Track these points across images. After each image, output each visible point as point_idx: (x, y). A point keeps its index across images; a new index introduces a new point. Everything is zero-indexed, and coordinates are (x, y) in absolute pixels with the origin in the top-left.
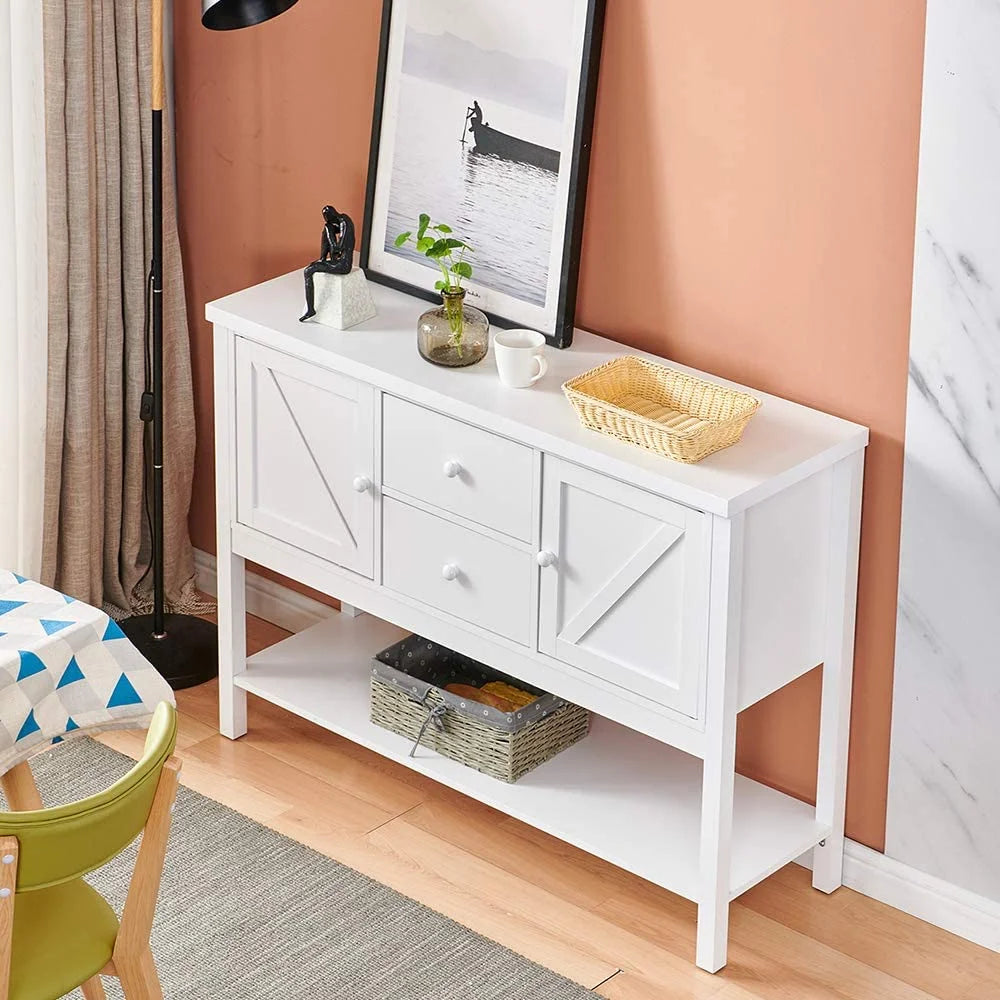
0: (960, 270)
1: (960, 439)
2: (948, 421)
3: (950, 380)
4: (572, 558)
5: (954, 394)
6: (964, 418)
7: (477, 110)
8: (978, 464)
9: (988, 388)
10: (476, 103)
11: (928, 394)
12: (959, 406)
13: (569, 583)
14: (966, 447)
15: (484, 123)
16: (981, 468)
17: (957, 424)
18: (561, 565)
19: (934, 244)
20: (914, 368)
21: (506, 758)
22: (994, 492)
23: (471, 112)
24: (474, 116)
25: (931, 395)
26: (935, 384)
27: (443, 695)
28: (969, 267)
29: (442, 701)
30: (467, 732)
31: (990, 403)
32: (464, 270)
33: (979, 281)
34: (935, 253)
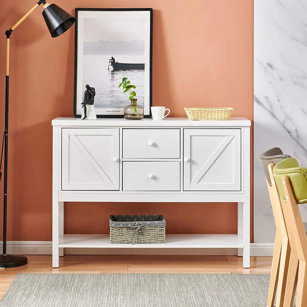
0: (268, 68)
2: (267, 109)
3: (266, 98)
4: (194, 159)
5: (268, 101)
6: (271, 107)
7: (113, 59)
8: (276, 117)
9: (278, 96)
10: (112, 57)
11: (260, 104)
12: (269, 104)
13: (193, 167)
14: (272, 114)
15: (116, 62)
16: (277, 119)
17: (269, 109)
18: (191, 161)
19: (260, 63)
20: (255, 97)
21: (163, 235)
22: (281, 124)
23: (110, 60)
24: (112, 61)
25: (261, 103)
26: (262, 100)
27: (141, 222)
28: (270, 66)
29: (140, 224)
30: (149, 232)
31: (279, 101)
32: (134, 94)
33: (273, 69)
34: (260, 65)
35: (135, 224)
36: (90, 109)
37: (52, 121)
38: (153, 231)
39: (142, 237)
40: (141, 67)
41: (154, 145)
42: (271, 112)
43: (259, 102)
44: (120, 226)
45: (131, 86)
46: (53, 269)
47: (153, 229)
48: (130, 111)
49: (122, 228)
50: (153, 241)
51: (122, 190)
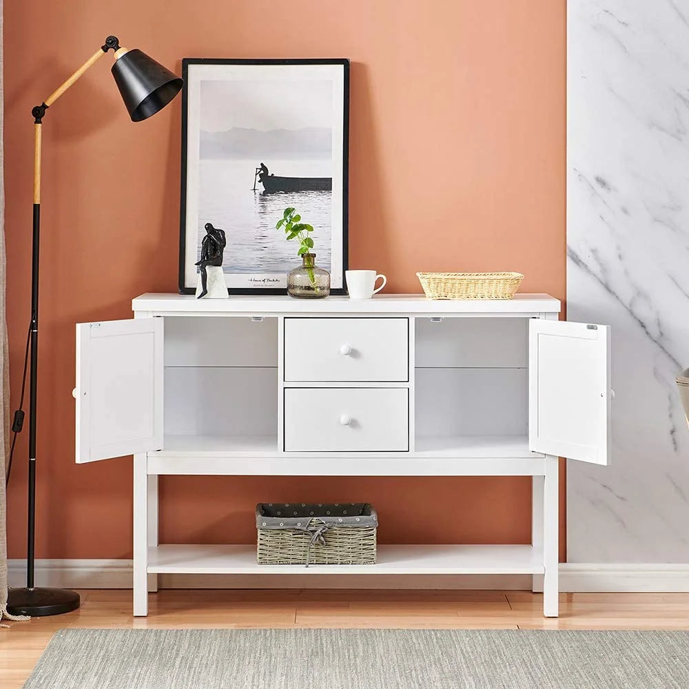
0: (597, 187)
1: (603, 284)
2: (595, 275)
3: (594, 251)
5: (597, 258)
6: (604, 270)
7: (264, 168)
8: (615, 294)
9: (618, 248)
10: (262, 164)
11: (580, 263)
12: (601, 265)
14: (607, 287)
15: (270, 174)
16: (617, 297)
17: (600, 276)
19: (579, 175)
20: (571, 251)
21: (372, 547)
22: (626, 307)
23: (259, 170)
24: (262, 172)
25: (583, 264)
26: (585, 256)
27: (323, 519)
28: (602, 183)
29: (323, 523)
30: (340, 540)
31: (620, 257)
32: (309, 242)
33: (609, 189)
34: (580, 180)
35: (311, 522)
36: (215, 276)
37: (133, 301)
38: (350, 537)
39: (325, 552)
40: (323, 185)
41: (353, 353)
42: (604, 282)
43: (577, 261)
44: (278, 528)
45: (302, 227)
46: (135, 620)
47: (352, 533)
48: (301, 279)
49: (283, 532)
50: (351, 559)
51: (284, 451)
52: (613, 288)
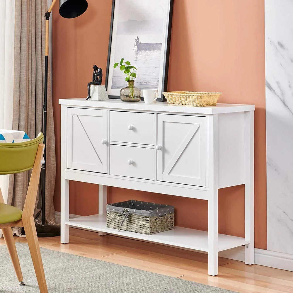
0: (279, 47)
1: (282, 101)
2: (278, 96)
3: (278, 83)
4: (167, 147)
5: (279, 87)
6: (283, 94)
7: (138, 39)
8: (288, 107)
9: (289, 82)
10: (137, 37)
11: (271, 89)
12: (281, 90)
13: (166, 155)
14: (284, 103)
16: (289, 108)
17: (281, 97)
18: (163, 149)
19: (271, 41)
20: (267, 83)
21: (148, 226)
23: (136, 40)
24: (137, 41)
25: (273, 89)
26: (274, 86)
28: (281, 46)
29: (128, 211)
30: (136, 221)
31: (290, 86)
33: (284, 49)
34: (271, 44)
35: (124, 210)
37: (59, 100)
38: (140, 220)
39: (130, 226)
41: (133, 129)
42: (282, 100)
43: (270, 88)
44: (113, 211)
47: (140, 218)
49: (115, 213)
50: (139, 231)
52: (287, 103)
